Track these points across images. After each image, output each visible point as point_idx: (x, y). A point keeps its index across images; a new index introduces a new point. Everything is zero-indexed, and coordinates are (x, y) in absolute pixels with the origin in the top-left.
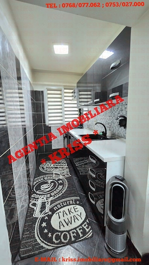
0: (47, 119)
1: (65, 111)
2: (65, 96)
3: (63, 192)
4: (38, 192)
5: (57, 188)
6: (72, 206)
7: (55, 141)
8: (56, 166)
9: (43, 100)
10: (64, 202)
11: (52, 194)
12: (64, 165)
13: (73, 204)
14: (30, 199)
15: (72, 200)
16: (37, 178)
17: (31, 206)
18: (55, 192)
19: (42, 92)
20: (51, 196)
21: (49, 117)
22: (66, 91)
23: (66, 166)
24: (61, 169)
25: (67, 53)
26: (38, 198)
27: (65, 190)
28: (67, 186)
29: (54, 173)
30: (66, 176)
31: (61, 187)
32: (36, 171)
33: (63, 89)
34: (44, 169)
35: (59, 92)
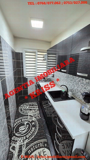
0: (25, 73)
1: (38, 67)
2: (38, 57)
3: (35, 134)
4: (16, 134)
5: (31, 130)
6: (42, 149)
7: (30, 88)
8: (30, 108)
9: (22, 59)
10: (36, 144)
11: (27, 136)
12: (36, 107)
13: (42, 147)
14: (10, 142)
15: (42, 143)
16: (16, 120)
17: (11, 150)
18: (30, 134)
19: (22, 53)
20: (26, 138)
21: (27, 71)
22: (39, 53)
23: (37, 109)
24: (34, 111)
25: (42, 27)
26: (17, 141)
27: (37, 132)
28: (38, 127)
29: (29, 114)
30: (37, 117)
31: (33, 128)
32: (16, 113)
33: (37, 52)
34: (22, 110)
35: (34, 54)
